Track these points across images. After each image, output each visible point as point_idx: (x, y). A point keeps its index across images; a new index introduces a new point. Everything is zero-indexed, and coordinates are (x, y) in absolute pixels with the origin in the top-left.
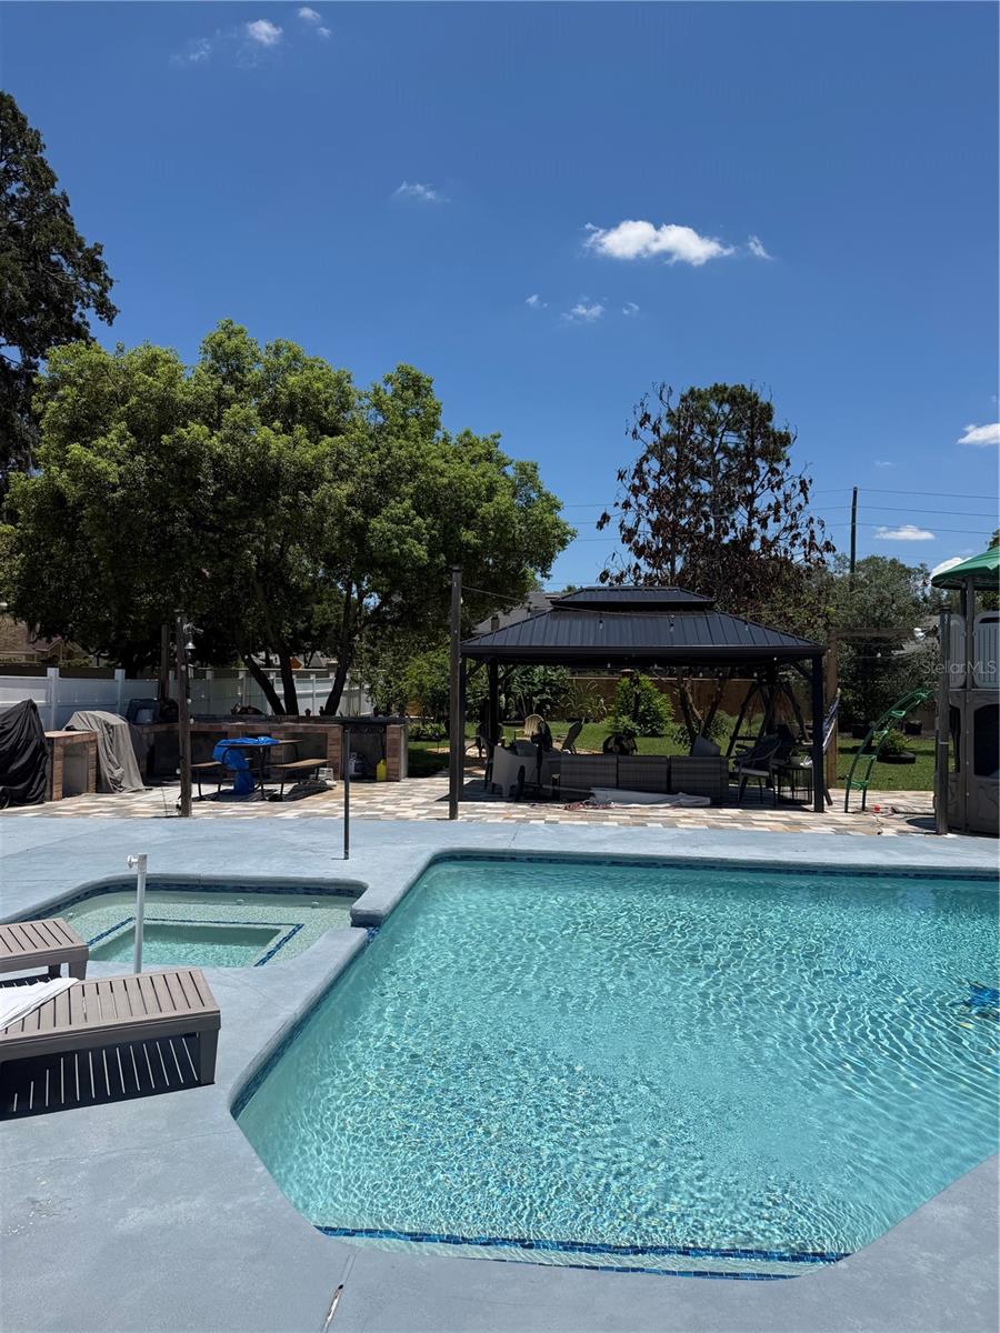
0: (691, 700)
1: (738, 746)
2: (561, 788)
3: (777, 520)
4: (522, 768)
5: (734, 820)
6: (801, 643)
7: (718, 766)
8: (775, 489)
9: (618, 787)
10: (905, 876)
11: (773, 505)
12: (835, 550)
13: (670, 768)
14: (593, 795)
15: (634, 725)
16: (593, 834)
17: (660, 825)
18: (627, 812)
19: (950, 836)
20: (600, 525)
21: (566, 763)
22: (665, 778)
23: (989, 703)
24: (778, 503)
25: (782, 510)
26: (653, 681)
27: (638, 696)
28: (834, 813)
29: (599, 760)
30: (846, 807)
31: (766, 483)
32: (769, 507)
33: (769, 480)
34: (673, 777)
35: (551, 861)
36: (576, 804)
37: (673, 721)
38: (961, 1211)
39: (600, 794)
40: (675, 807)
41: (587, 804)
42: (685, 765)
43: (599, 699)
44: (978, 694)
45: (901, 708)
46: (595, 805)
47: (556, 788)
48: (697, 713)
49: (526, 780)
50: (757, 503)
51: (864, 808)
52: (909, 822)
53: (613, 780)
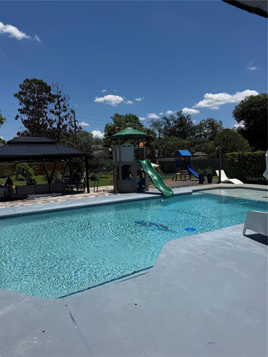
0: (47, 169)
1: (64, 179)
2: (18, 196)
3: (66, 120)
4: (5, 191)
5: (70, 197)
6: (82, 152)
7: (62, 185)
8: (65, 112)
9: (35, 194)
10: (116, 203)
11: (65, 116)
12: (82, 129)
13: (50, 187)
14: (28, 197)
15: (23, 177)
16: (36, 206)
17: (53, 201)
18: (40, 200)
19: (119, 194)
20: (16, 119)
21: (19, 189)
22: (48, 189)
23: (124, 164)
24: (66, 115)
25: (67, 117)
26: (28, 164)
27: (23, 169)
28: (91, 193)
29: (26, 187)
30: (94, 191)
31: (63, 110)
32: (64, 116)
33: (64, 109)
34: (51, 189)
35: (30, 215)
36: (25, 200)
37: (34, 175)
38: (164, 255)
39: (30, 196)
40: (53, 197)
41: (28, 199)
42: (53, 186)
43: (9, 170)
44: (122, 163)
45: (105, 167)
46: (30, 199)
47: (16, 196)
48: (49, 172)
49: (6, 195)
50: (61, 115)
51: (97, 191)
52: (109, 192)
53: (34, 192)
